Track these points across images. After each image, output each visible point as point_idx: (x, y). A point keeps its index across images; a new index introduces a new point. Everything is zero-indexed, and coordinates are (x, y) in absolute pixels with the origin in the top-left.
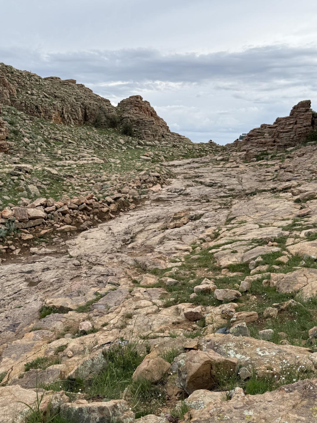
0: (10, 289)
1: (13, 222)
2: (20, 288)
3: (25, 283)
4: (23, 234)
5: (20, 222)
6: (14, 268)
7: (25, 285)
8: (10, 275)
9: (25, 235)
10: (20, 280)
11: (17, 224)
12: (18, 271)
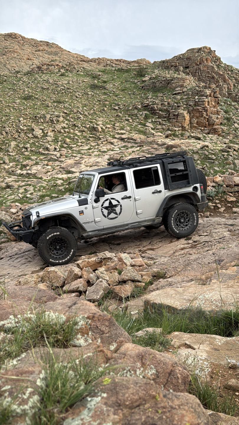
0: (217, 235)
1: (222, 186)
2: (225, 236)
3: (228, 233)
4: (228, 196)
5: (227, 186)
6: (220, 221)
7: (228, 234)
8: (217, 225)
9: (230, 197)
10: (224, 230)
11: (224, 188)
12: (223, 223)
